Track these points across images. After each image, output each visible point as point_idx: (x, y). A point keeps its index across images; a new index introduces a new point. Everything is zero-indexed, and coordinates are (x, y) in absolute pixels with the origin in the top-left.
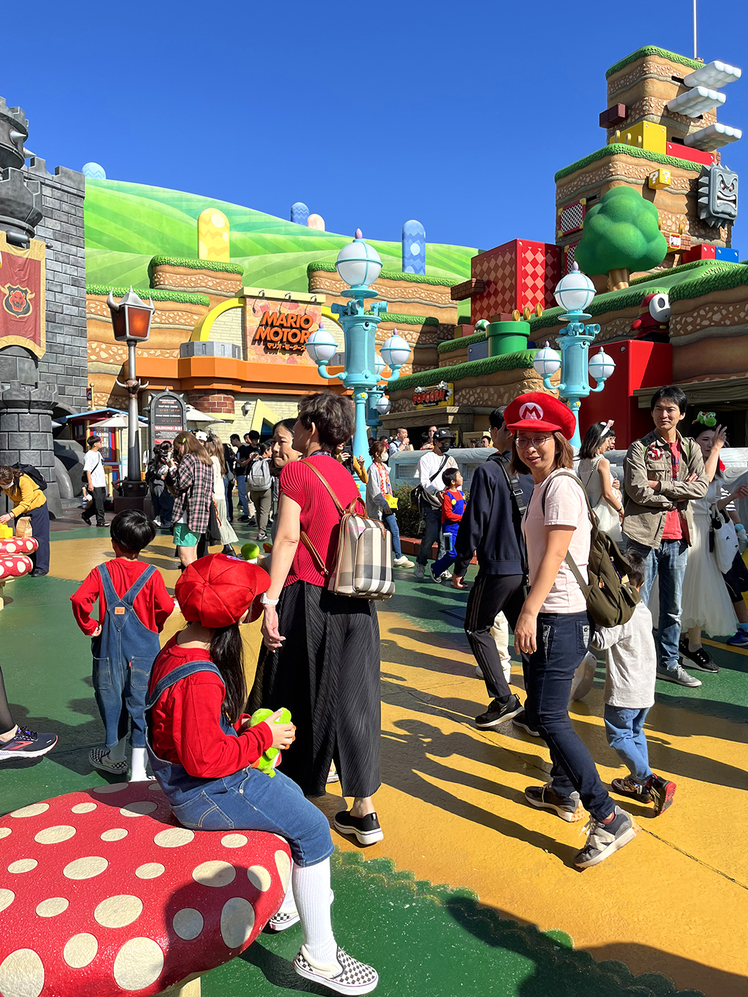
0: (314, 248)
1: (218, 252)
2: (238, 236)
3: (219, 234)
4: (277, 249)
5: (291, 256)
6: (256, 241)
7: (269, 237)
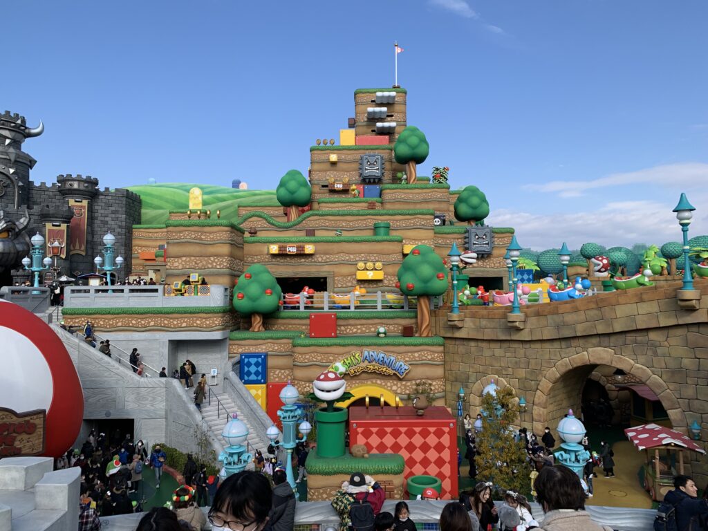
0: (241, 197)
1: (197, 205)
2: (206, 197)
3: (197, 198)
4: (223, 200)
5: (229, 202)
6: (214, 198)
7: (220, 195)
